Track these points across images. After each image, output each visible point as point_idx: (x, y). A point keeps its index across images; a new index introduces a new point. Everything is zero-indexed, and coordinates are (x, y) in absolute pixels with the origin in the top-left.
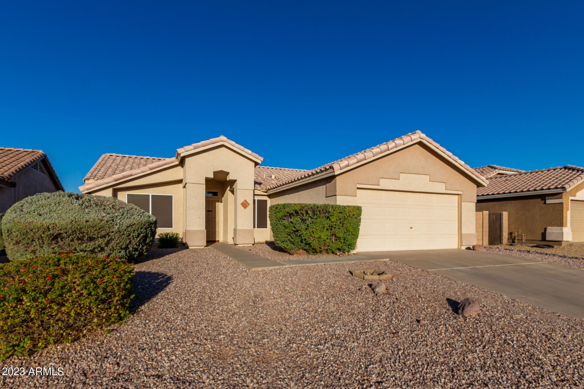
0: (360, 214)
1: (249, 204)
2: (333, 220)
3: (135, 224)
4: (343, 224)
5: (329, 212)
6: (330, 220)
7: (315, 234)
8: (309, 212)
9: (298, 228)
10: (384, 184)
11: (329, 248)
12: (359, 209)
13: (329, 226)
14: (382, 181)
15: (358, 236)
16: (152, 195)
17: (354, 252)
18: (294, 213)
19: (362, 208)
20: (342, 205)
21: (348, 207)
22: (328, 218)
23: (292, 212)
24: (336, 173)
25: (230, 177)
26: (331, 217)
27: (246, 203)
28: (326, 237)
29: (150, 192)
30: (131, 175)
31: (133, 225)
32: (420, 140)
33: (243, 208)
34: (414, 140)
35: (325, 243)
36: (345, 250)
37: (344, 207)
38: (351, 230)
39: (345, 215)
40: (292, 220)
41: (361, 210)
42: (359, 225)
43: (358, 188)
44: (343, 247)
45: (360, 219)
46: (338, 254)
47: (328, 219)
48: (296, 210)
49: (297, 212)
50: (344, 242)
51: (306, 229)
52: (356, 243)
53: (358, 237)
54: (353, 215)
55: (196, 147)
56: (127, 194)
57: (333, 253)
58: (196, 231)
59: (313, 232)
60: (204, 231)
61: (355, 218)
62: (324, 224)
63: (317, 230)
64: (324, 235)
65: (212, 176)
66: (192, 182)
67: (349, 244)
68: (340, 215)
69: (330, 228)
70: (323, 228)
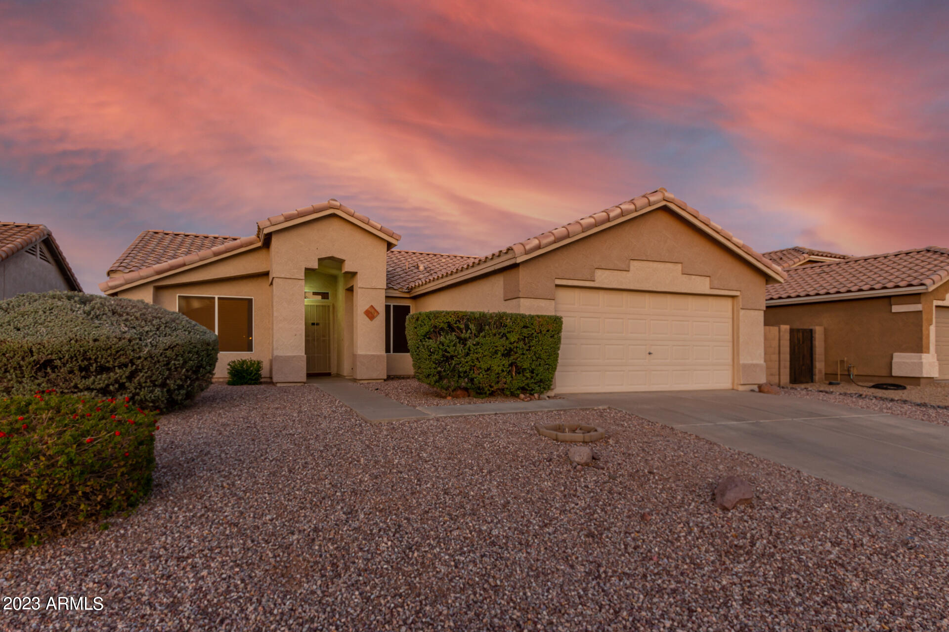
0: (559, 330)
1: (378, 313)
2: (512, 340)
3: (177, 344)
4: (530, 347)
5: (506, 326)
6: (507, 338)
7: (481, 363)
8: (472, 326)
9: (452, 353)
10: (603, 278)
11: (506, 386)
12: (556, 323)
13: (506, 350)
14: (598, 273)
15: (556, 365)
16: (219, 298)
17: (551, 393)
18: (445, 326)
19: (564, 320)
20: (527, 313)
21: (538, 316)
22: (504, 335)
23: (442, 325)
24: (519, 260)
25: (348, 267)
26: (508, 335)
27: (373, 311)
28: (500, 368)
29: (216, 293)
30: (184, 265)
31: (175, 346)
32: (664, 203)
33: (368, 319)
34: (655, 203)
35: (498, 377)
36: (533, 390)
37: (532, 317)
38: (544, 356)
39: (533, 331)
40: (442, 339)
41: (562, 322)
42: (559, 349)
43: (557, 286)
44: (530, 385)
45: (559, 339)
46: (522, 396)
47: (505, 338)
48: (449, 322)
49: (450, 325)
50: (532, 377)
51: (468, 354)
52: (552, 378)
53: (556, 368)
54: (548, 331)
55: (288, 218)
56: (178, 295)
57: (514, 395)
58: (289, 357)
59: (477, 359)
60: (303, 356)
61: (551, 337)
62: (496, 347)
63: (484, 356)
64: (498, 364)
65: (315, 265)
66: (283, 276)
67: (541, 381)
68: (525, 330)
69: (507, 354)
70: (496, 352)
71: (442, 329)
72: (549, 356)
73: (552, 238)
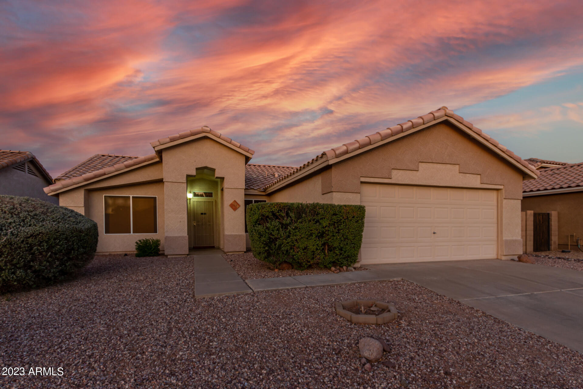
0: (363, 217)
1: (239, 206)
2: (324, 225)
4: (339, 230)
5: (319, 214)
6: (320, 224)
7: (300, 243)
8: (292, 215)
9: (276, 236)
10: (398, 176)
11: (320, 261)
12: (361, 210)
13: (319, 232)
14: (394, 173)
15: (360, 244)
16: (133, 197)
17: (357, 265)
18: (270, 215)
19: (366, 208)
20: (336, 204)
21: (345, 206)
22: (318, 221)
23: (267, 214)
24: (331, 162)
25: (217, 174)
26: (321, 221)
27: (236, 204)
28: (315, 247)
29: (131, 194)
30: (105, 174)
32: (446, 118)
33: (232, 210)
34: (439, 118)
35: (313, 254)
36: (342, 263)
37: (340, 207)
38: (350, 237)
39: (341, 218)
40: (268, 225)
41: (364, 211)
42: (362, 231)
43: (362, 182)
44: (340, 260)
45: (363, 223)
46: (333, 269)
47: (318, 224)
48: (272, 212)
49: (274, 214)
50: (341, 254)
51: (289, 237)
52: (357, 254)
53: (360, 247)
54: (353, 217)
55: (172, 140)
56: (104, 195)
57: (327, 268)
58: (176, 237)
59: (296, 240)
60: (186, 236)
61: (356, 222)
62: (311, 230)
63: (302, 238)
64: (313, 244)
65: (194, 173)
66: (170, 181)
67: (348, 256)
68: (334, 217)
69: (321, 235)
70: (311, 235)
71: (268, 217)
72: (355, 237)
73: (357, 145)
